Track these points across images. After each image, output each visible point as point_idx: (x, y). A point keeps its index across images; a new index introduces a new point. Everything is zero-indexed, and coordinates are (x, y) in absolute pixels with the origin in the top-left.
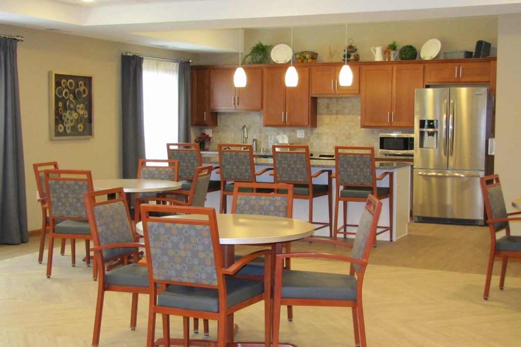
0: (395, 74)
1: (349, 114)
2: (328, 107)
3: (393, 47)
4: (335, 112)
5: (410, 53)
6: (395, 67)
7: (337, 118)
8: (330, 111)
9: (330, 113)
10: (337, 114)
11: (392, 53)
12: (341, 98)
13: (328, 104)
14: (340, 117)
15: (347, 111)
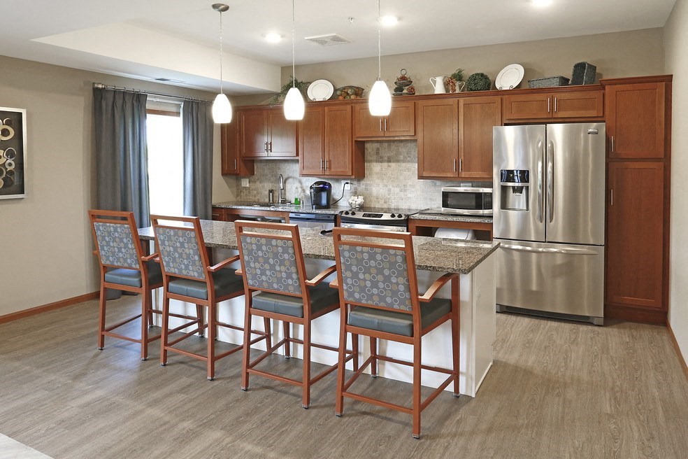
0: (461, 110)
1: (404, 161)
2: (377, 153)
3: (458, 76)
4: (386, 159)
5: (481, 83)
6: (462, 101)
7: (389, 166)
8: (381, 157)
9: (380, 160)
10: (389, 161)
11: (458, 84)
12: (394, 141)
13: (378, 149)
14: (393, 165)
15: (402, 157)
